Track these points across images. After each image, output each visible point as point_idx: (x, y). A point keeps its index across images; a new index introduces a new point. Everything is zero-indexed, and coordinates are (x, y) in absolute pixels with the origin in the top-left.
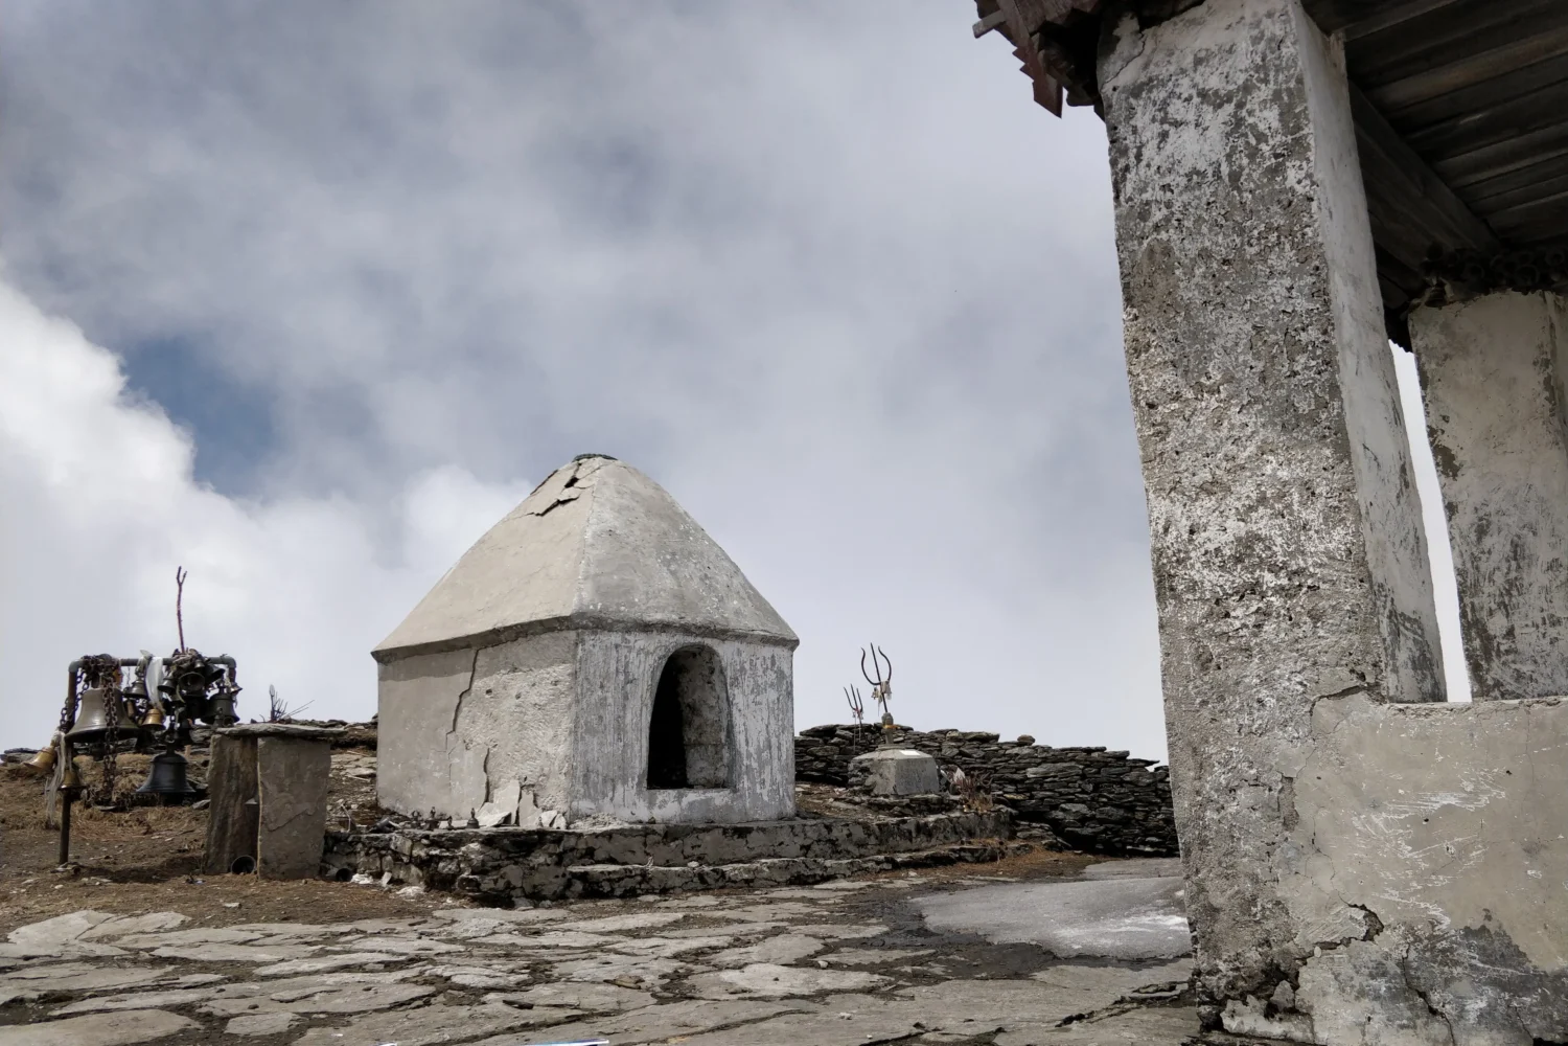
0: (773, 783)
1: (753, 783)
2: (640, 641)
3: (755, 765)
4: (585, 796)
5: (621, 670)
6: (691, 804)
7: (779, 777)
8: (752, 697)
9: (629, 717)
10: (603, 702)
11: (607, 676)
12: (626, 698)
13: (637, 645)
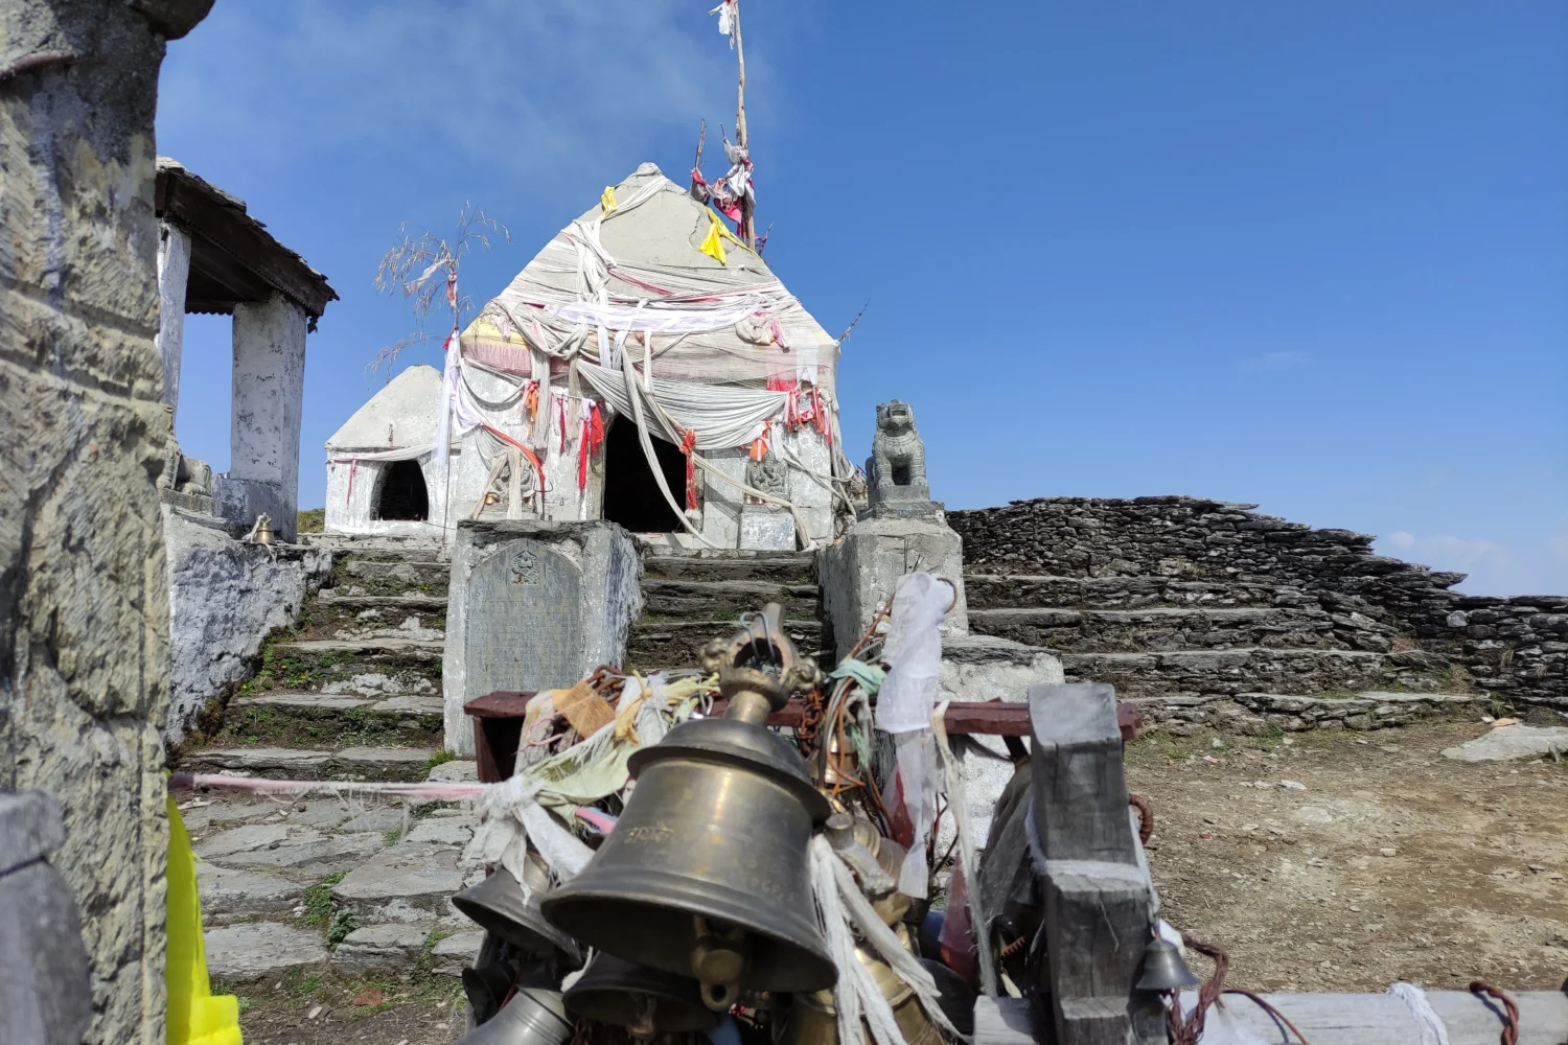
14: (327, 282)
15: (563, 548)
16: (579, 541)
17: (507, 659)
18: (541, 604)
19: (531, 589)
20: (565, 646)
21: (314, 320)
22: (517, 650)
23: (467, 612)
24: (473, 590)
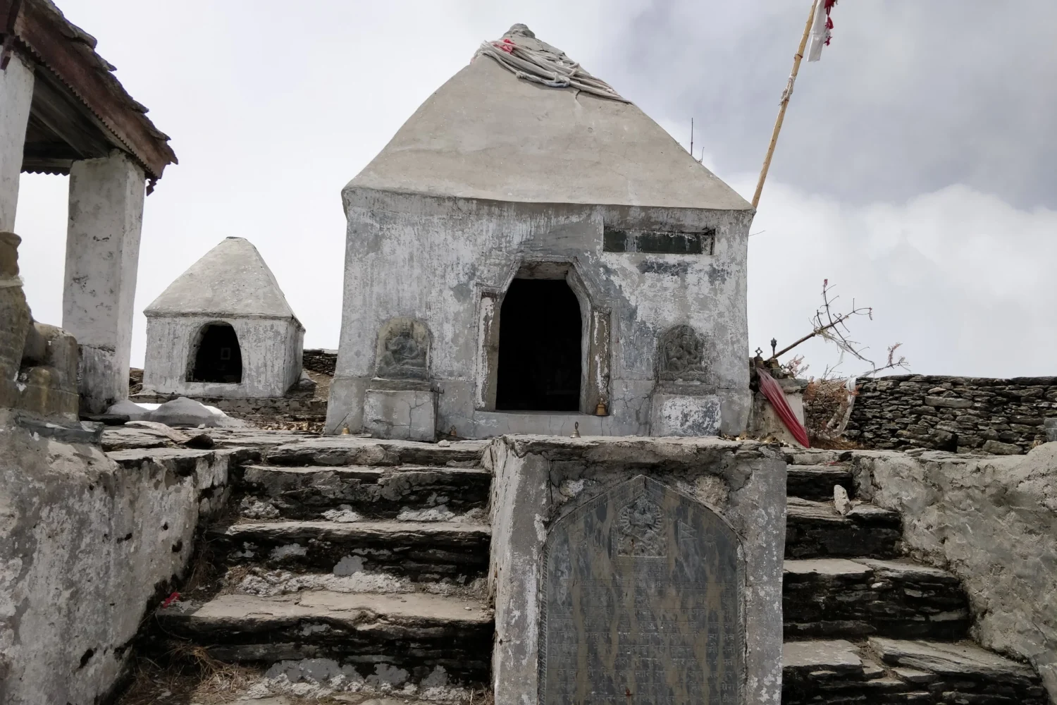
0: (266, 381)
1: (252, 381)
2: (183, 320)
3: (254, 374)
4: (150, 383)
5: (172, 332)
6: (211, 389)
7: (271, 380)
8: (255, 344)
9: (175, 352)
10: (161, 346)
11: (163, 336)
12: (174, 344)
13: (181, 323)
14: (169, 143)
15: (698, 491)
16: (725, 478)
17: (612, 691)
18: (672, 591)
19: (652, 563)
20: (713, 668)
21: (153, 183)
22: (630, 675)
23: (541, 604)
24: (551, 566)
